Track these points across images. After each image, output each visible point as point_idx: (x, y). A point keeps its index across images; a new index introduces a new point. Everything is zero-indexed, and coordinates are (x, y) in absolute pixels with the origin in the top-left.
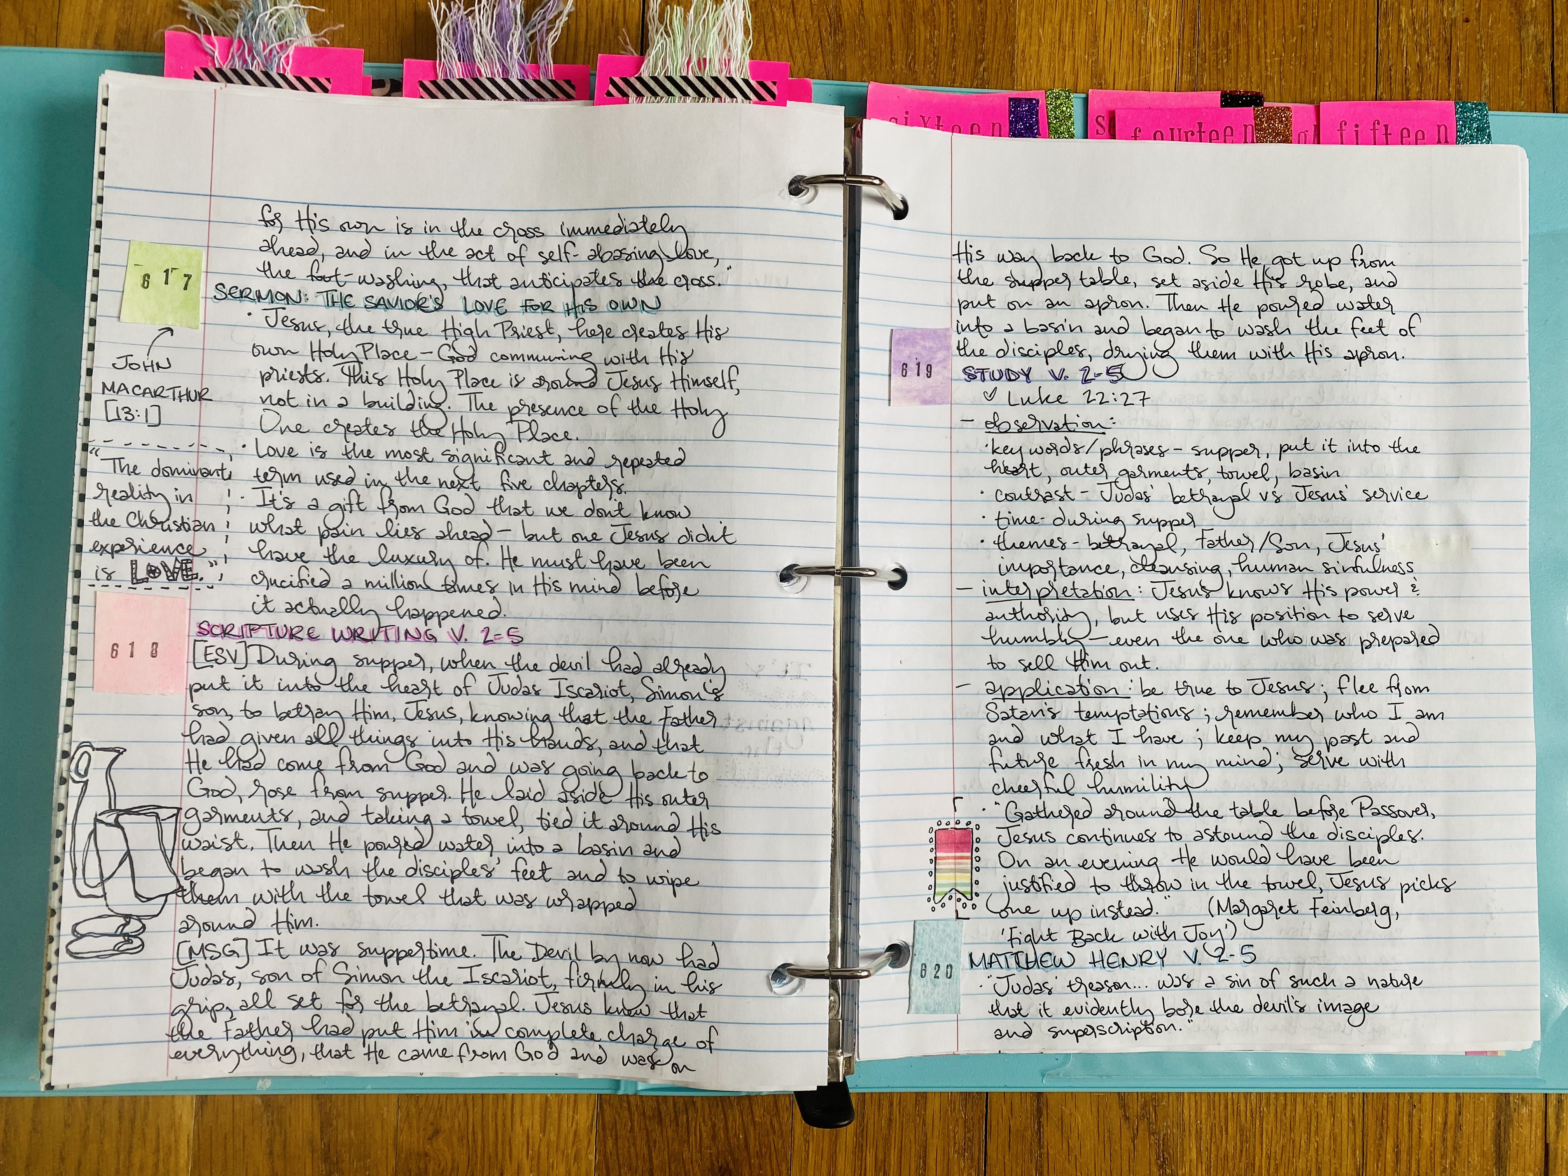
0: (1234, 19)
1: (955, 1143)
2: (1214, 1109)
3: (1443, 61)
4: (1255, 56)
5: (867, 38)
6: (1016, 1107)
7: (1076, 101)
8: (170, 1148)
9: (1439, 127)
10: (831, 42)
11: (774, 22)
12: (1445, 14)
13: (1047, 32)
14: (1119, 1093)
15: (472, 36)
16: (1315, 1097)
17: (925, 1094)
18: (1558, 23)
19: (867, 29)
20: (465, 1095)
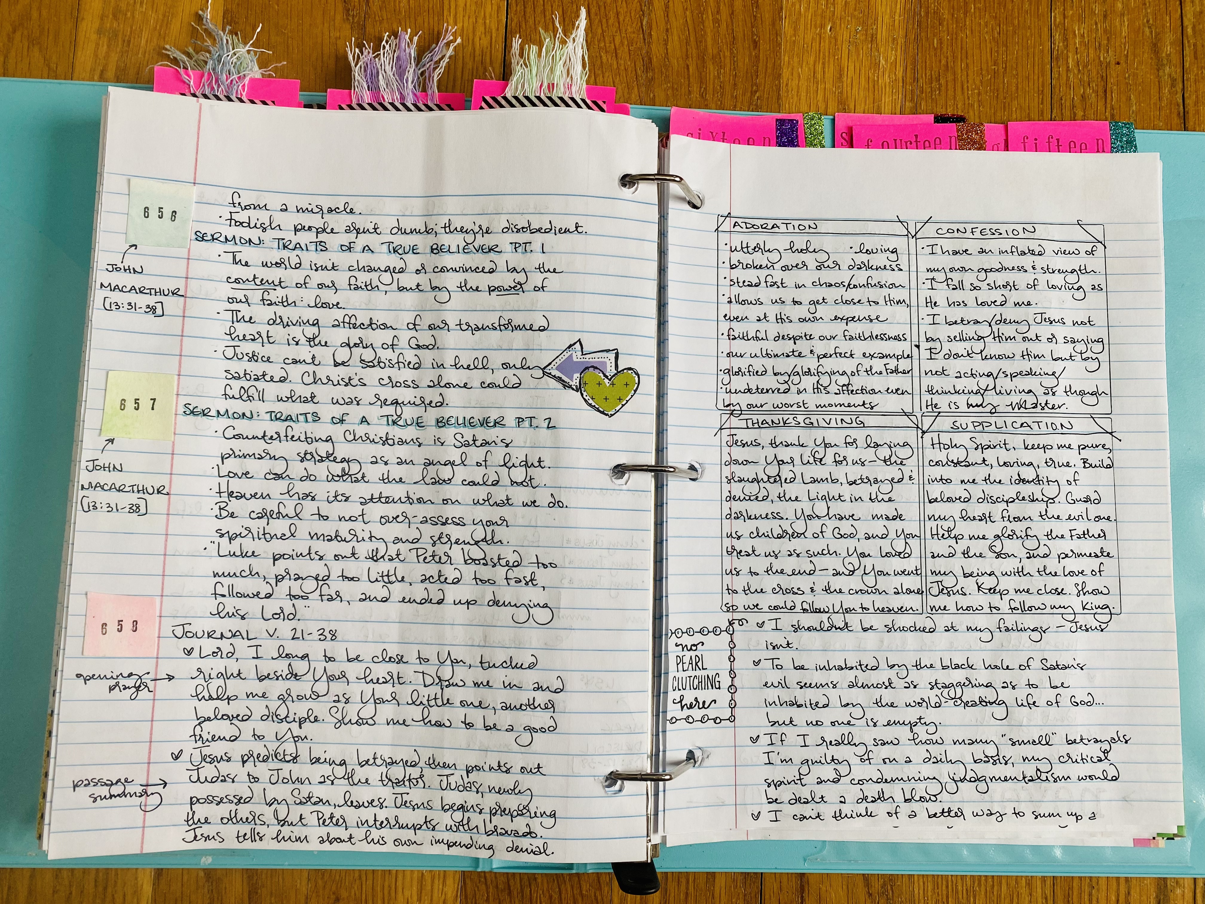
0: (943, 62)
2: (938, 888)
3: (1101, 93)
4: (960, 90)
5: (671, 75)
6: (784, 885)
7: (826, 121)
9: (1098, 140)
10: (644, 77)
12: (1102, 59)
13: (805, 71)
14: (863, 874)
15: (378, 73)
16: (1016, 879)
17: (713, 874)
18: (1187, 65)
19: (670, 69)
20: (360, 871)
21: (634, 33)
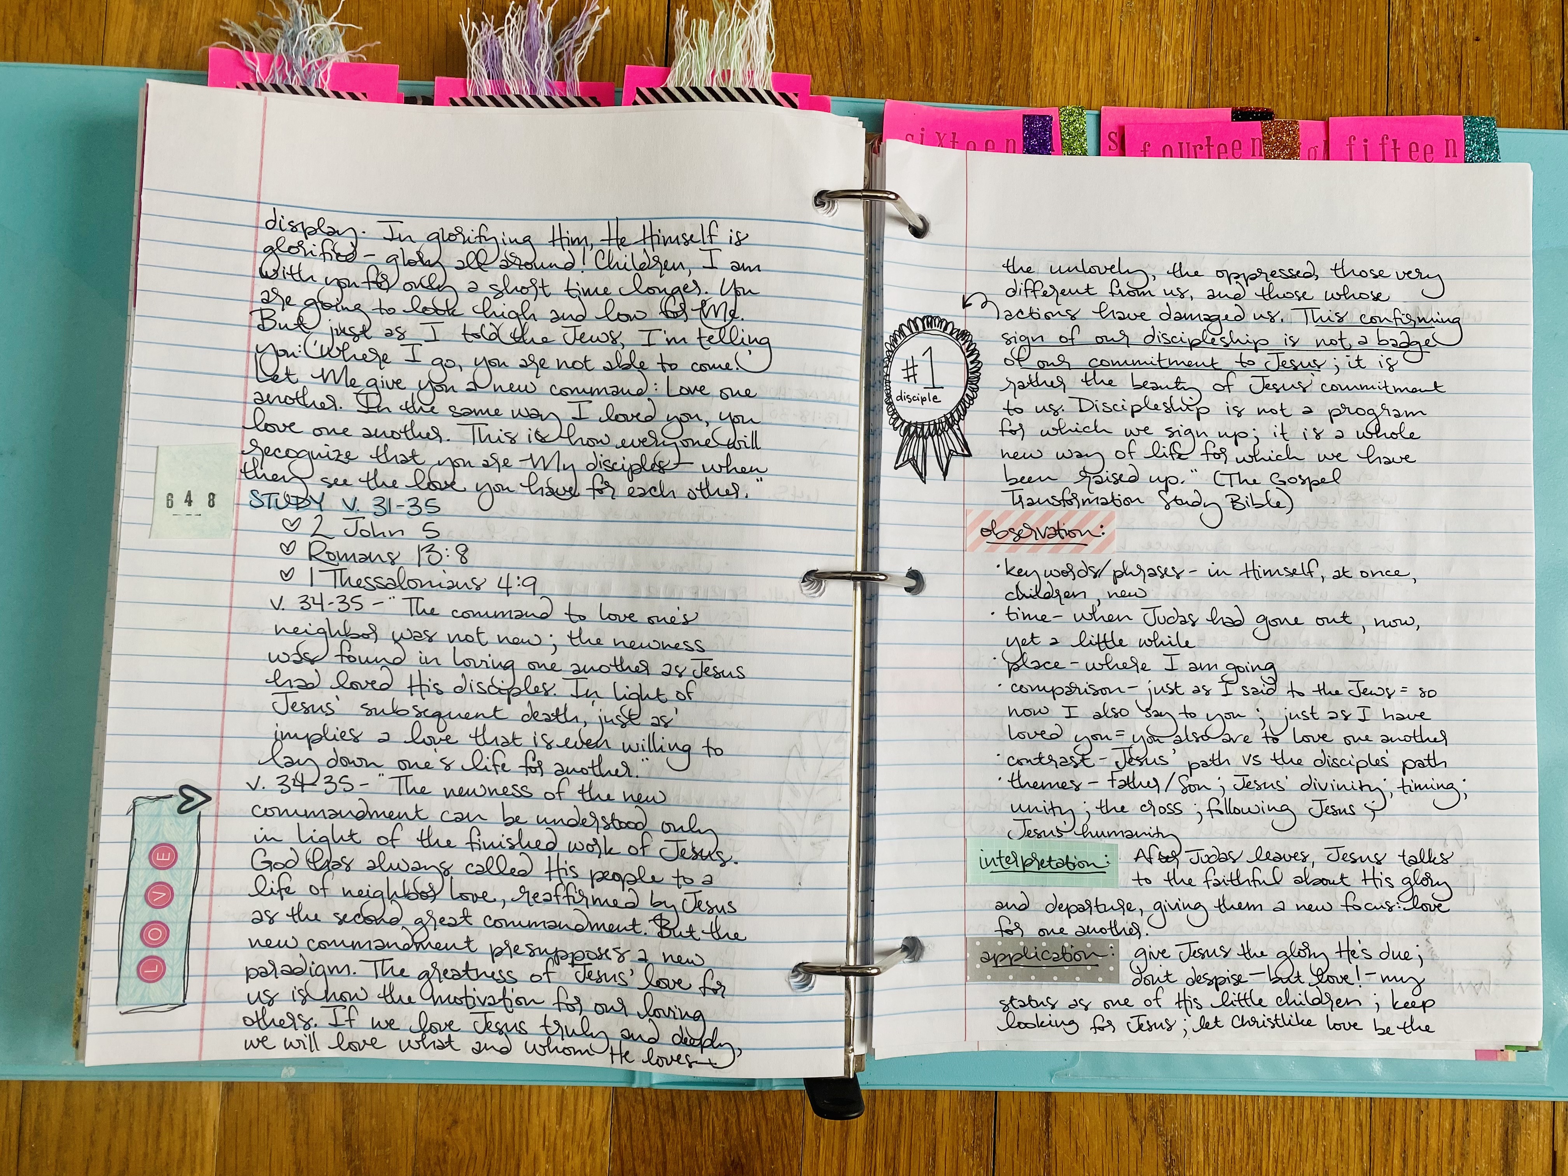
0: (1246, 37)
1: (964, 1141)
2: (1221, 1112)
3: (1454, 80)
4: (1267, 74)
5: (885, 56)
6: (1025, 1106)
7: (1089, 118)
8: (196, 1132)
9: (1448, 142)
10: (850, 60)
11: (795, 40)
12: (1456, 33)
13: (1062, 51)
14: (1127, 1094)
15: (501, 55)
16: (1323, 1101)
17: (934, 1093)
19: (885, 48)
20: (483, 1086)
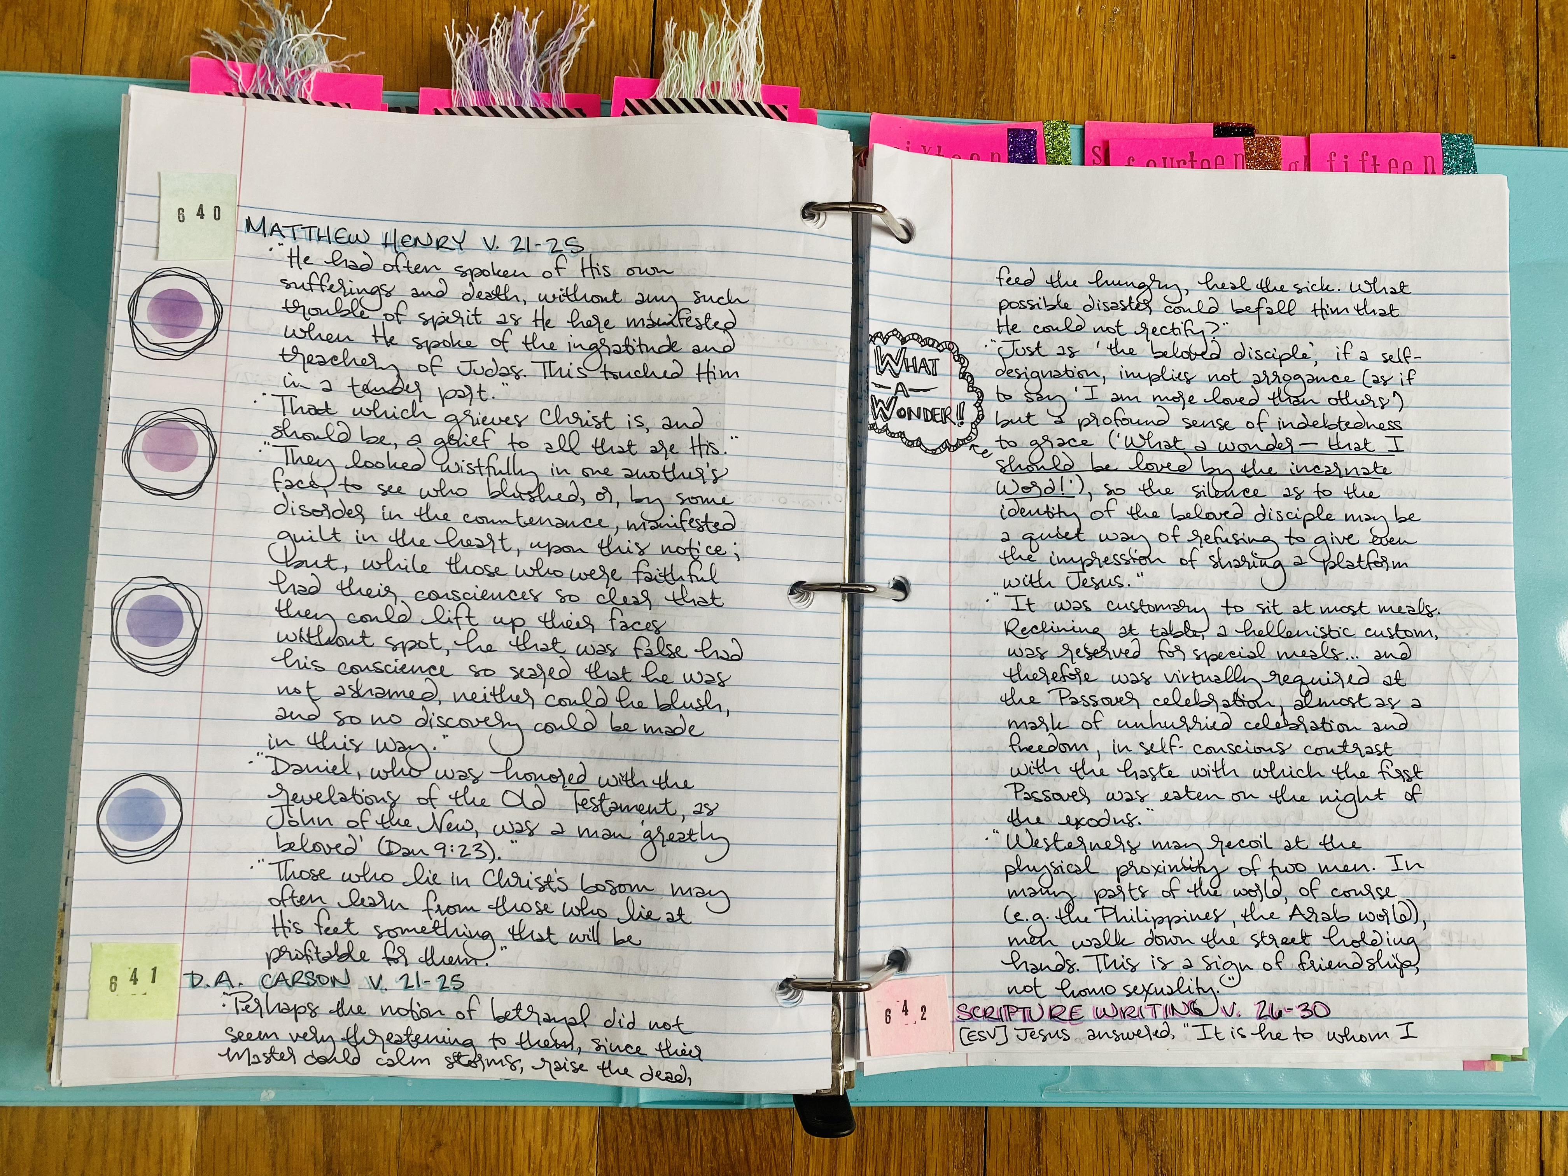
0: (1227, 54)
1: (954, 1158)
2: (1212, 1125)
3: (1431, 97)
4: (1247, 90)
5: (871, 70)
6: (1015, 1122)
7: (1073, 133)
8: (173, 1159)
9: (1426, 158)
10: (836, 74)
11: (780, 53)
12: (1432, 51)
13: (1046, 65)
14: (1117, 1108)
15: (486, 66)
16: (1312, 1113)
17: (925, 1109)
18: (1542, 59)
19: (870, 62)
20: (467, 1107)
21: (822, 14)
